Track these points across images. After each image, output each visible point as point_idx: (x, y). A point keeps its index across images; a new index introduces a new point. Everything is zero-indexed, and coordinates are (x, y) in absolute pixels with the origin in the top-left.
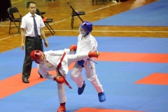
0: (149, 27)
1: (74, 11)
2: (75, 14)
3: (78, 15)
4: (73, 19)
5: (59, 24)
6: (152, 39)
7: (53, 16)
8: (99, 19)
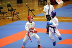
0: (64, 17)
1: (29, 9)
2: (30, 10)
3: (31, 11)
4: (29, 13)
5: (22, 15)
6: (65, 23)
7: (20, 11)
8: (41, 13)
